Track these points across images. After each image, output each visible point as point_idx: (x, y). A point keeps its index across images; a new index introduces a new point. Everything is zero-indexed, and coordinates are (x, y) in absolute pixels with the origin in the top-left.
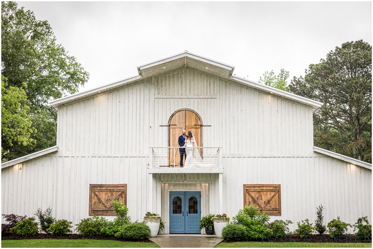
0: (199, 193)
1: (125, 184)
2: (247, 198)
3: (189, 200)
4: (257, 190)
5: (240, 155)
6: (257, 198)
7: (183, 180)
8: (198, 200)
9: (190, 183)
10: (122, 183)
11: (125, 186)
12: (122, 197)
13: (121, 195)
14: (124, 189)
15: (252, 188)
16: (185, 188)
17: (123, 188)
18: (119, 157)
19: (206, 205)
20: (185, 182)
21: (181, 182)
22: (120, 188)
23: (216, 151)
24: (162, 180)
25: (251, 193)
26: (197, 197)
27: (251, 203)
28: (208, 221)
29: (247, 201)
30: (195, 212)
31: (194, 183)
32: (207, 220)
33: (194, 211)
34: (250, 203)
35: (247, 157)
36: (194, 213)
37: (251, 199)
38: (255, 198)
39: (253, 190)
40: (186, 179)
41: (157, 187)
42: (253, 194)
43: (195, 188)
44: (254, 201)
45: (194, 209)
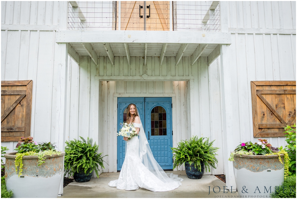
0: (169, 100)
1: (28, 81)
2: (258, 106)
3: (153, 111)
4: (276, 91)
5: (242, 29)
6: (276, 106)
7: (141, 73)
8: (168, 112)
9: (153, 78)
10: (22, 78)
11: (28, 84)
12: (22, 106)
13: (19, 102)
14: (26, 91)
15: (267, 88)
16: (145, 91)
17: (24, 88)
18: (20, 31)
19: (180, 120)
20: (145, 77)
21: (137, 78)
22: (18, 89)
23: (200, 22)
24: (101, 73)
25: (264, 96)
26: (166, 106)
27: (266, 115)
28: (193, 151)
29: (259, 111)
30: (163, 132)
31: (161, 78)
32: (189, 149)
33: (161, 131)
34: (264, 115)
35: (254, 34)
36: (161, 134)
37: (265, 108)
38: (272, 105)
39: (269, 92)
40: (145, 72)
41: (92, 85)
42: (269, 99)
43: (161, 91)
44: (272, 112)
45: (160, 127)
